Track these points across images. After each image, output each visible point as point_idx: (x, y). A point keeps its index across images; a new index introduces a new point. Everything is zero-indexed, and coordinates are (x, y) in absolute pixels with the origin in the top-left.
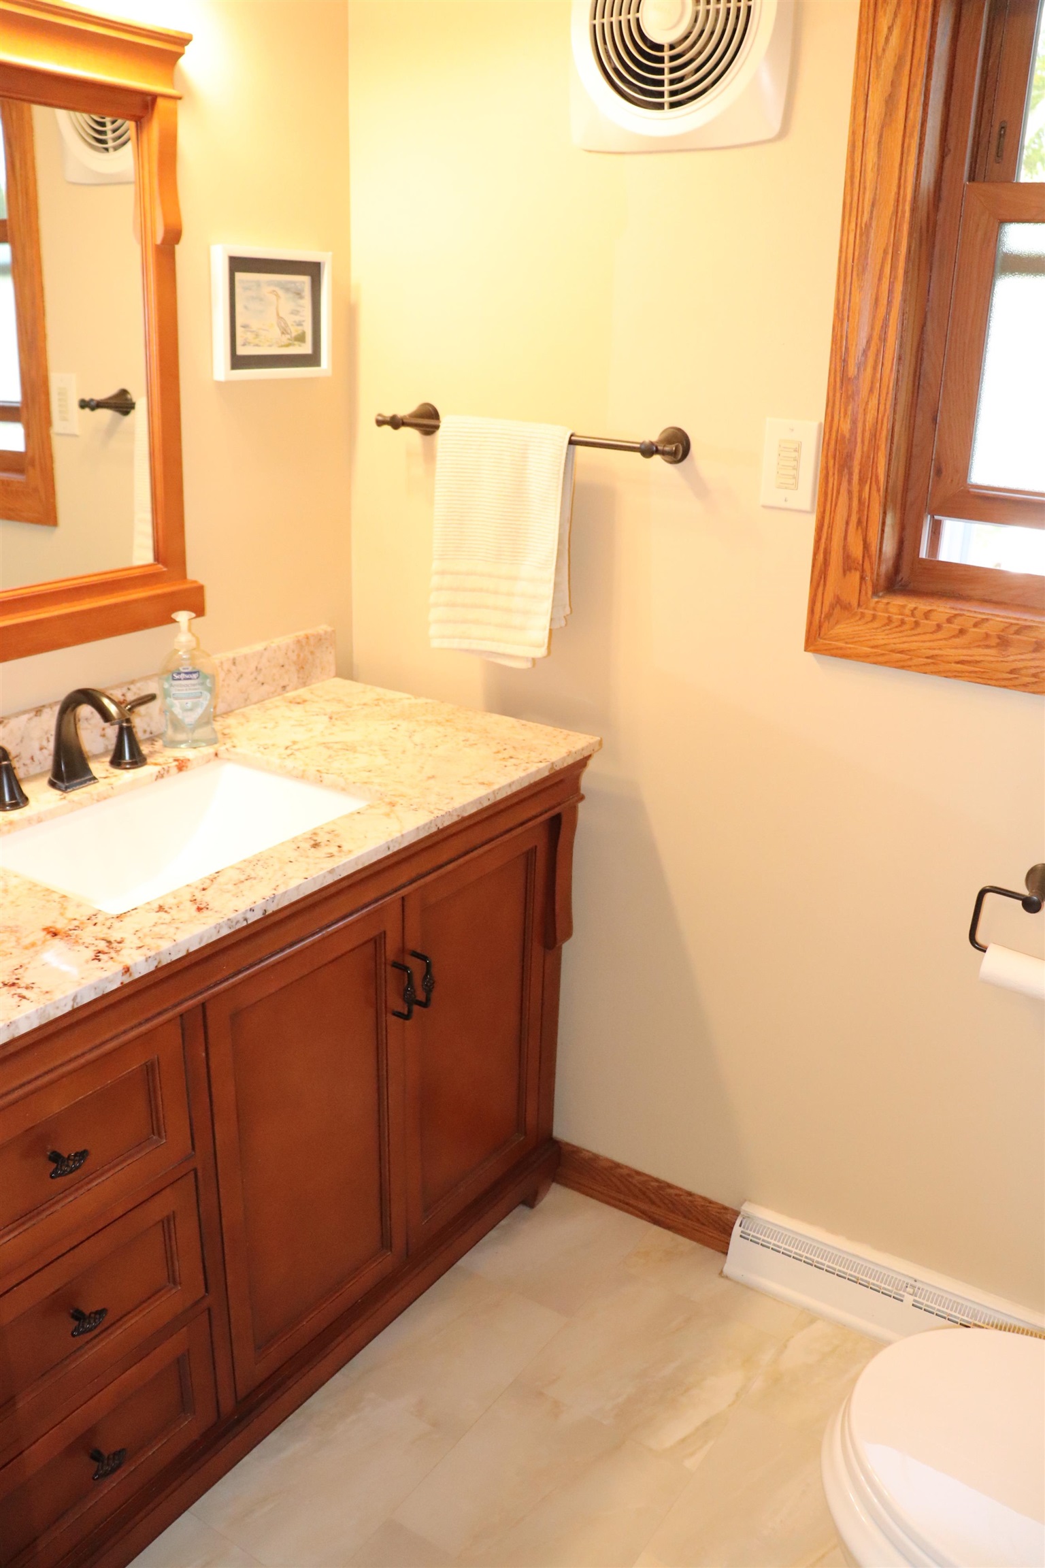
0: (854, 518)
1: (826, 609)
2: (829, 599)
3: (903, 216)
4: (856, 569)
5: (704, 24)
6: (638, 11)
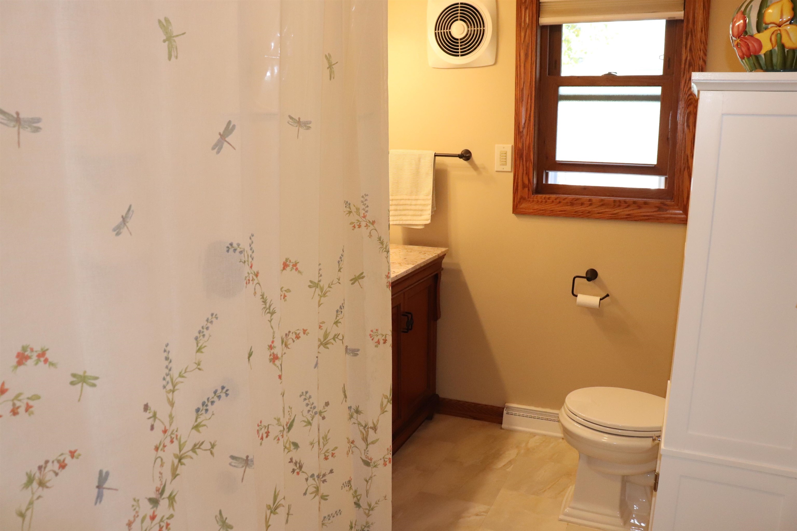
0: (525, 172)
1: (518, 200)
2: (519, 197)
3: (533, 85)
4: (526, 187)
5: (470, 34)
6: (450, 29)
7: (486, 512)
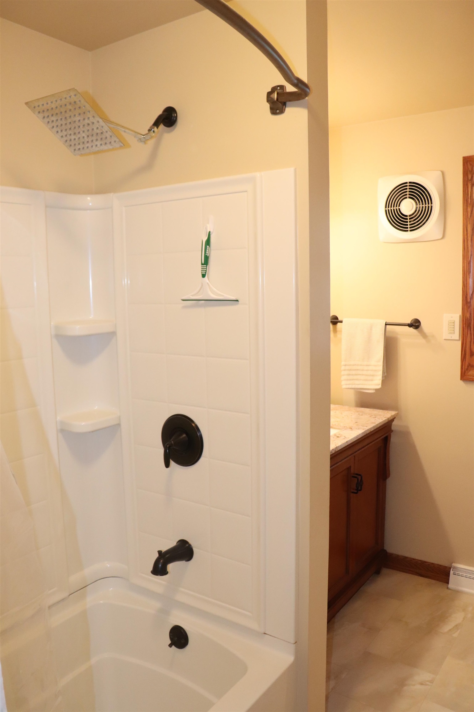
0: (473, 341)
1: (466, 367)
2: (467, 364)
5: (419, 211)
6: (399, 206)
7: (432, 681)
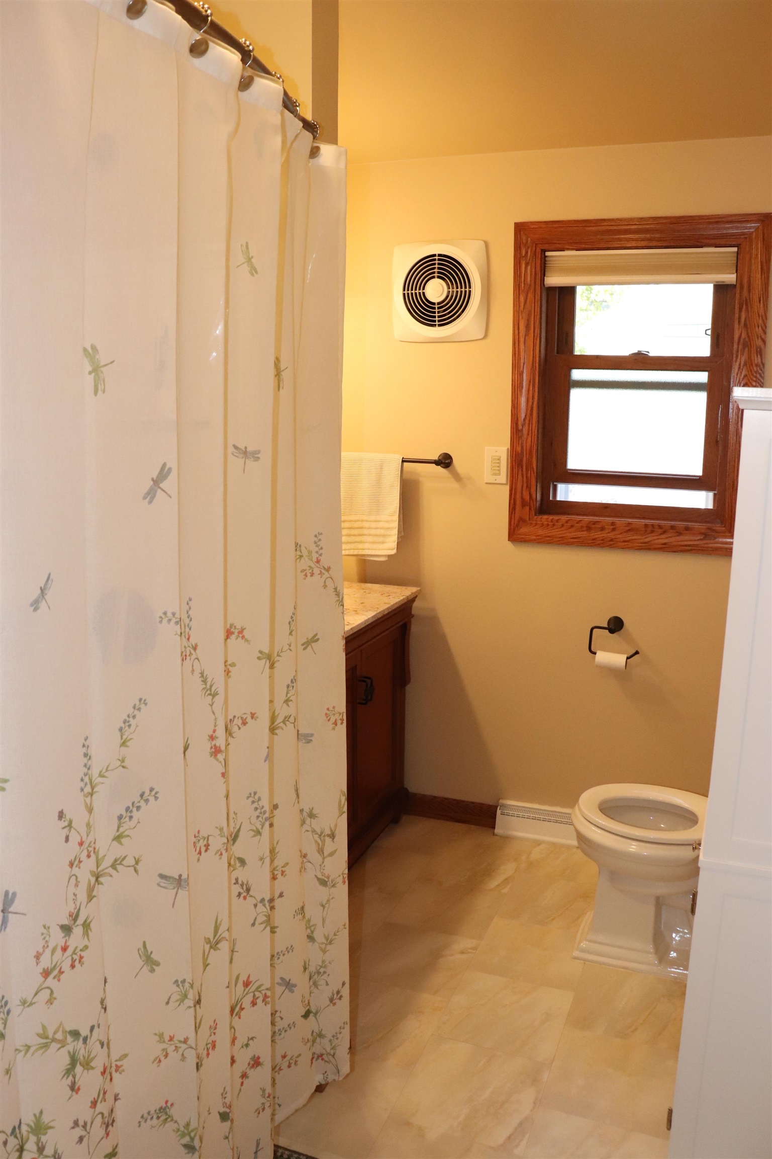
0: (525, 485)
1: (516, 522)
2: (517, 518)
3: (536, 369)
4: (527, 505)
5: (452, 296)
6: (424, 289)
7: (475, 948)
